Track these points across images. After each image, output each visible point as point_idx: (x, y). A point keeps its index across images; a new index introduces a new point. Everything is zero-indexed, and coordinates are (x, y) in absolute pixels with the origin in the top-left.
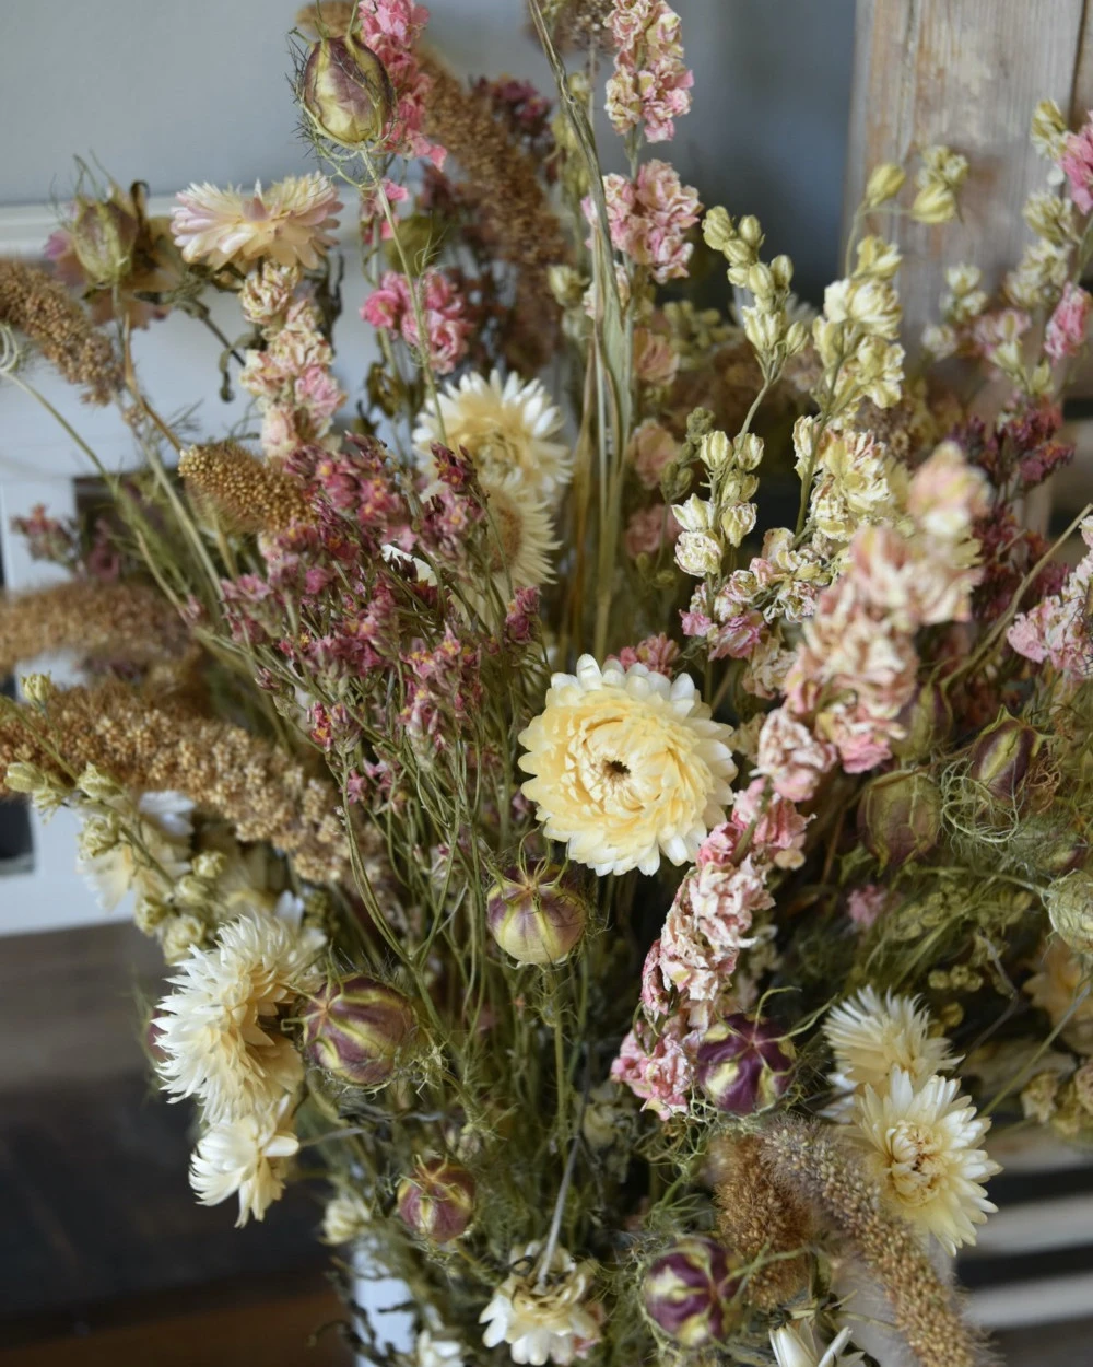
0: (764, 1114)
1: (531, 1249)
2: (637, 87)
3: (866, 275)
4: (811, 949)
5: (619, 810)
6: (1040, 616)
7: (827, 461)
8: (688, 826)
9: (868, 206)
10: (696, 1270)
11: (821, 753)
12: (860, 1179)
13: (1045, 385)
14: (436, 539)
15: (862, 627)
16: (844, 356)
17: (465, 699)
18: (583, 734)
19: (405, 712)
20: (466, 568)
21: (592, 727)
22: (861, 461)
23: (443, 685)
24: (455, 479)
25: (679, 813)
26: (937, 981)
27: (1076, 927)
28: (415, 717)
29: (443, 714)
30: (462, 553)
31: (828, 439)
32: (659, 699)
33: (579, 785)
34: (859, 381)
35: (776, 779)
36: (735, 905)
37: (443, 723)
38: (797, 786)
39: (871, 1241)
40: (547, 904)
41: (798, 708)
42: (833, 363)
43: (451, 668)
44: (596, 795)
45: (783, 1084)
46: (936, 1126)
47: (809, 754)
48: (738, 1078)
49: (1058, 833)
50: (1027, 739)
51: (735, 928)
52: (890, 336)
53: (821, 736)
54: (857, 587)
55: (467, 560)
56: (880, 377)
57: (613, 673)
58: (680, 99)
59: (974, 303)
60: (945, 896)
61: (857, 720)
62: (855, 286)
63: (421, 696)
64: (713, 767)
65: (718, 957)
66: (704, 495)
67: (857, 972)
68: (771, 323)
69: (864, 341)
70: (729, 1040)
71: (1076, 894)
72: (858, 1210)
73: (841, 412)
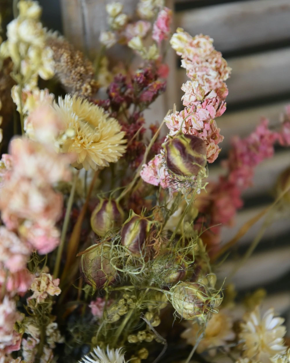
3: (25, 18)
4: (77, 331)
6: (154, 165)
13: (155, 55)
26: (132, 340)
27: (182, 308)
31: (26, 95)
34: (33, 67)
41: (11, 226)
42: (19, 59)
49: (170, 265)
50: (143, 225)
52: (43, 45)
59: (121, 20)
60: (126, 300)
62: (20, 23)
67: (94, 340)
69: (31, 48)
71: (181, 293)
73: (28, 82)
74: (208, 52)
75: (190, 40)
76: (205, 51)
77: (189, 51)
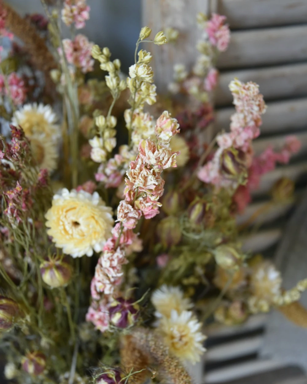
0: (131, 328)
1: (67, 375)
2: (72, 11)
3: (141, 63)
5: (78, 237)
7: (135, 123)
8: (100, 240)
9: (140, 40)
10: (111, 379)
11: (137, 213)
12: (162, 345)
14: (11, 154)
15: (144, 172)
16: (137, 89)
17: (26, 205)
18: (64, 214)
19: (6, 210)
20: (22, 163)
21: (67, 211)
22: (146, 122)
23: (18, 201)
24: (17, 135)
25: (97, 236)
26: (186, 282)
28: (9, 212)
29: (18, 210)
30: (20, 158)
31: (135, 116)
32: (87, 201)
33: (65, 230)
34: (143, 97)
35: (123, 222)
36: (115, 263)
37: (19, 213)
38: (130, 225)
39: (166, 364)
40: (58, 268)
41: (128, 199)
42: (134, 91)
43: (19, 195)
44: (70, 232)
45: (136, 318)
46: (186, 327)
47: (133, 214)
48: (122, 317)
49: (217, 233)
50: (204, 206)
51: (116, 270)
52: (151, 82)
53: (136, 208)
54: (142, 160)
55: (22, 160)
56: (148, 95)
57: (73, 193)
58: (86, 14)
59: (183, 75)
60: (185, 256)
61: (147, 202)
62: (138, 66)
63: (11, 204)
64: (106, 221)
65: (112, 280)
66: (99, 136)
67: (161, 281)
68: (114, 81)
69: (143, 84)
70: (117, 306)
72: (162, 355)
73: (138, 107)
74: (256, 94)
75: (244, 85)
76: (254, 93)
77: (242, 92)
